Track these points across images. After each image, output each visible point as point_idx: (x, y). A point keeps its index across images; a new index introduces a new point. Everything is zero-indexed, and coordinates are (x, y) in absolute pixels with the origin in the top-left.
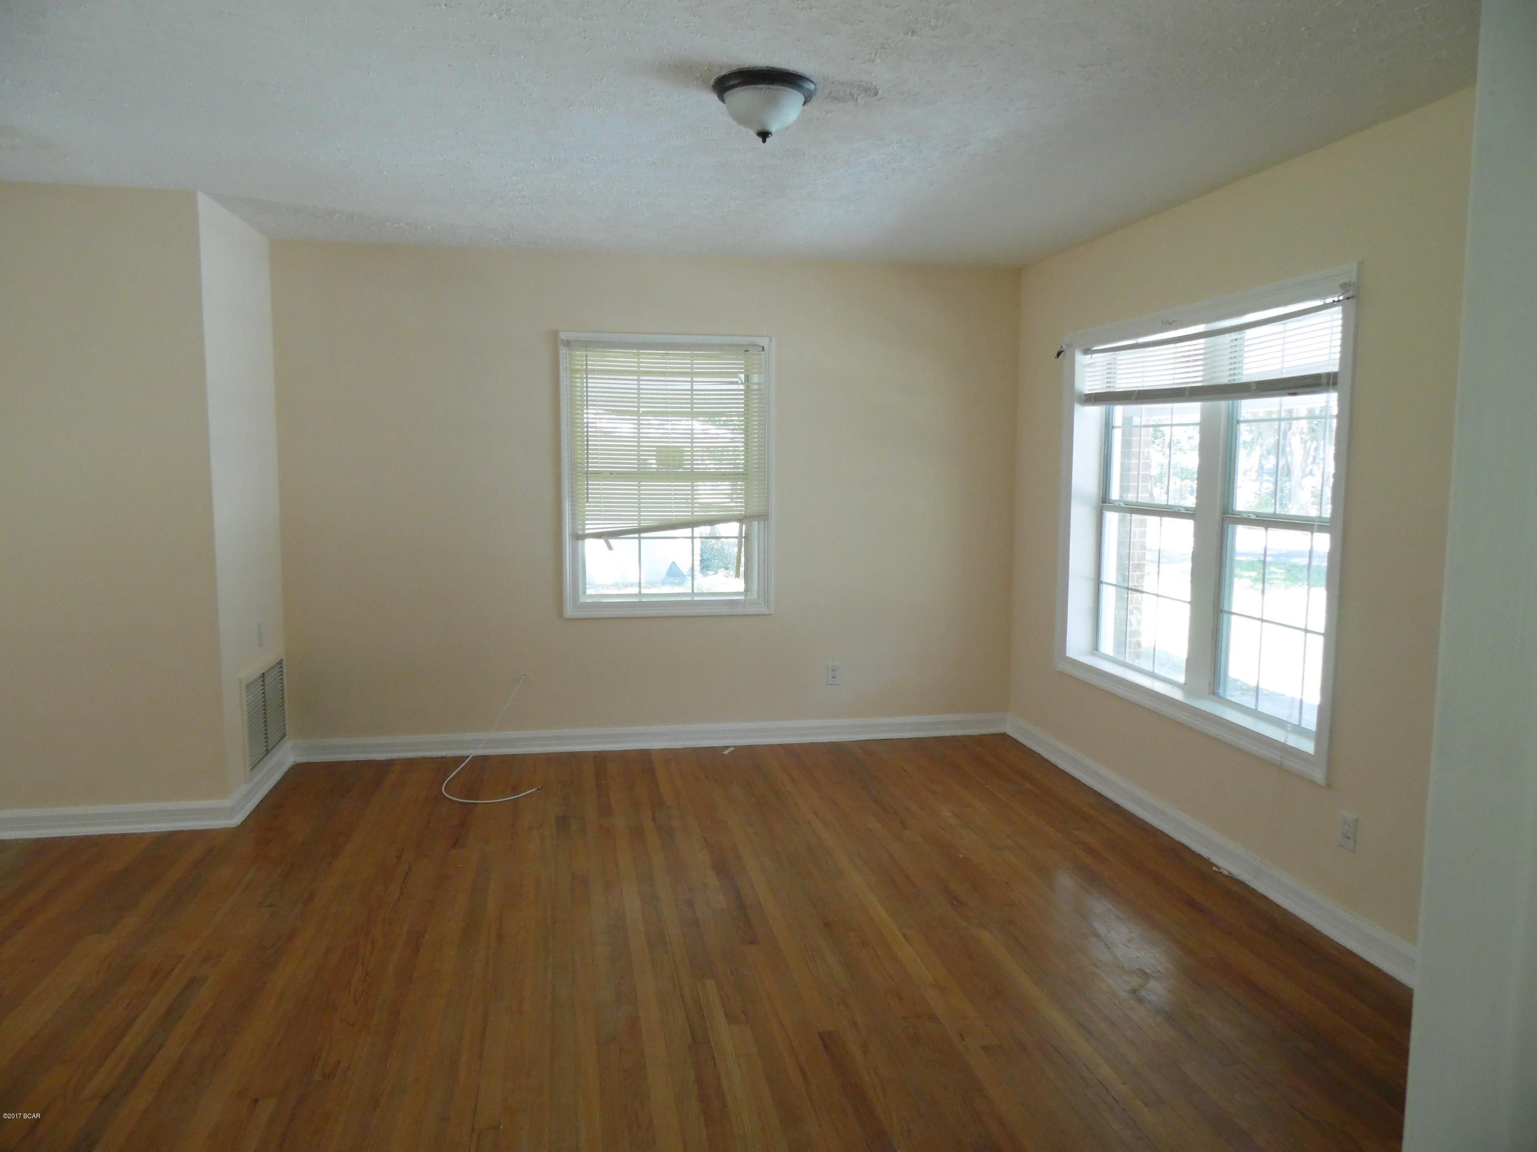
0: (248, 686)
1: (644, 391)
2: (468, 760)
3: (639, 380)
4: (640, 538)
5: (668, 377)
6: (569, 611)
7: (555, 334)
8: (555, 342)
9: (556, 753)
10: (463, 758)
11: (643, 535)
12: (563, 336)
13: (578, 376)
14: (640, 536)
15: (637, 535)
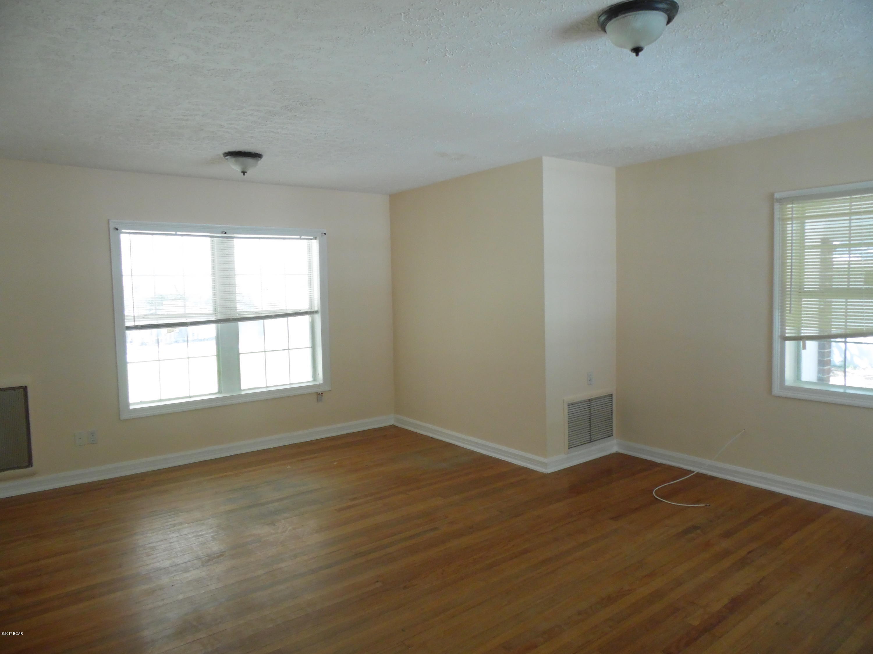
0: (569, 405)
1: (855, 228)
2: (692, 475)
3: (850, 220)
4: (846, 342)
5: (863, 215)
6: (776, 391)
7: (772, 195)
8: (772, 200)
9: (761, 489)
10: (691, 472)
11: (848, 340)
12: (777, 196)
13: (788, 222)
14: (846, 340)
15: (843, 340)
